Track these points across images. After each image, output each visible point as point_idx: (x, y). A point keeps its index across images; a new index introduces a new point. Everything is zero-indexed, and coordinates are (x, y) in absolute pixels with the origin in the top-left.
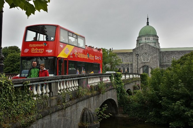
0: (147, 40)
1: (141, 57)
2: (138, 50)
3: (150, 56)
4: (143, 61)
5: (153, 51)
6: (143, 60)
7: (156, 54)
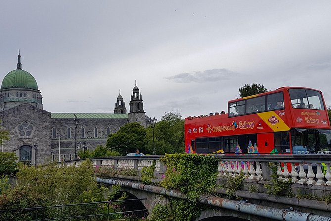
0: (21, 96)
1: (16, 128)
2: (9, 115)
3: (34, 128)
4: (20, 137)
5: (39, 118)
6: (19, 135)
7: (45, 124)
